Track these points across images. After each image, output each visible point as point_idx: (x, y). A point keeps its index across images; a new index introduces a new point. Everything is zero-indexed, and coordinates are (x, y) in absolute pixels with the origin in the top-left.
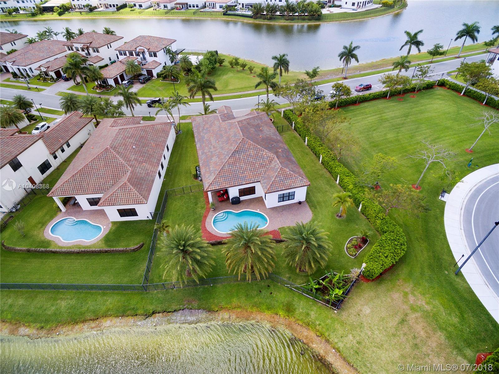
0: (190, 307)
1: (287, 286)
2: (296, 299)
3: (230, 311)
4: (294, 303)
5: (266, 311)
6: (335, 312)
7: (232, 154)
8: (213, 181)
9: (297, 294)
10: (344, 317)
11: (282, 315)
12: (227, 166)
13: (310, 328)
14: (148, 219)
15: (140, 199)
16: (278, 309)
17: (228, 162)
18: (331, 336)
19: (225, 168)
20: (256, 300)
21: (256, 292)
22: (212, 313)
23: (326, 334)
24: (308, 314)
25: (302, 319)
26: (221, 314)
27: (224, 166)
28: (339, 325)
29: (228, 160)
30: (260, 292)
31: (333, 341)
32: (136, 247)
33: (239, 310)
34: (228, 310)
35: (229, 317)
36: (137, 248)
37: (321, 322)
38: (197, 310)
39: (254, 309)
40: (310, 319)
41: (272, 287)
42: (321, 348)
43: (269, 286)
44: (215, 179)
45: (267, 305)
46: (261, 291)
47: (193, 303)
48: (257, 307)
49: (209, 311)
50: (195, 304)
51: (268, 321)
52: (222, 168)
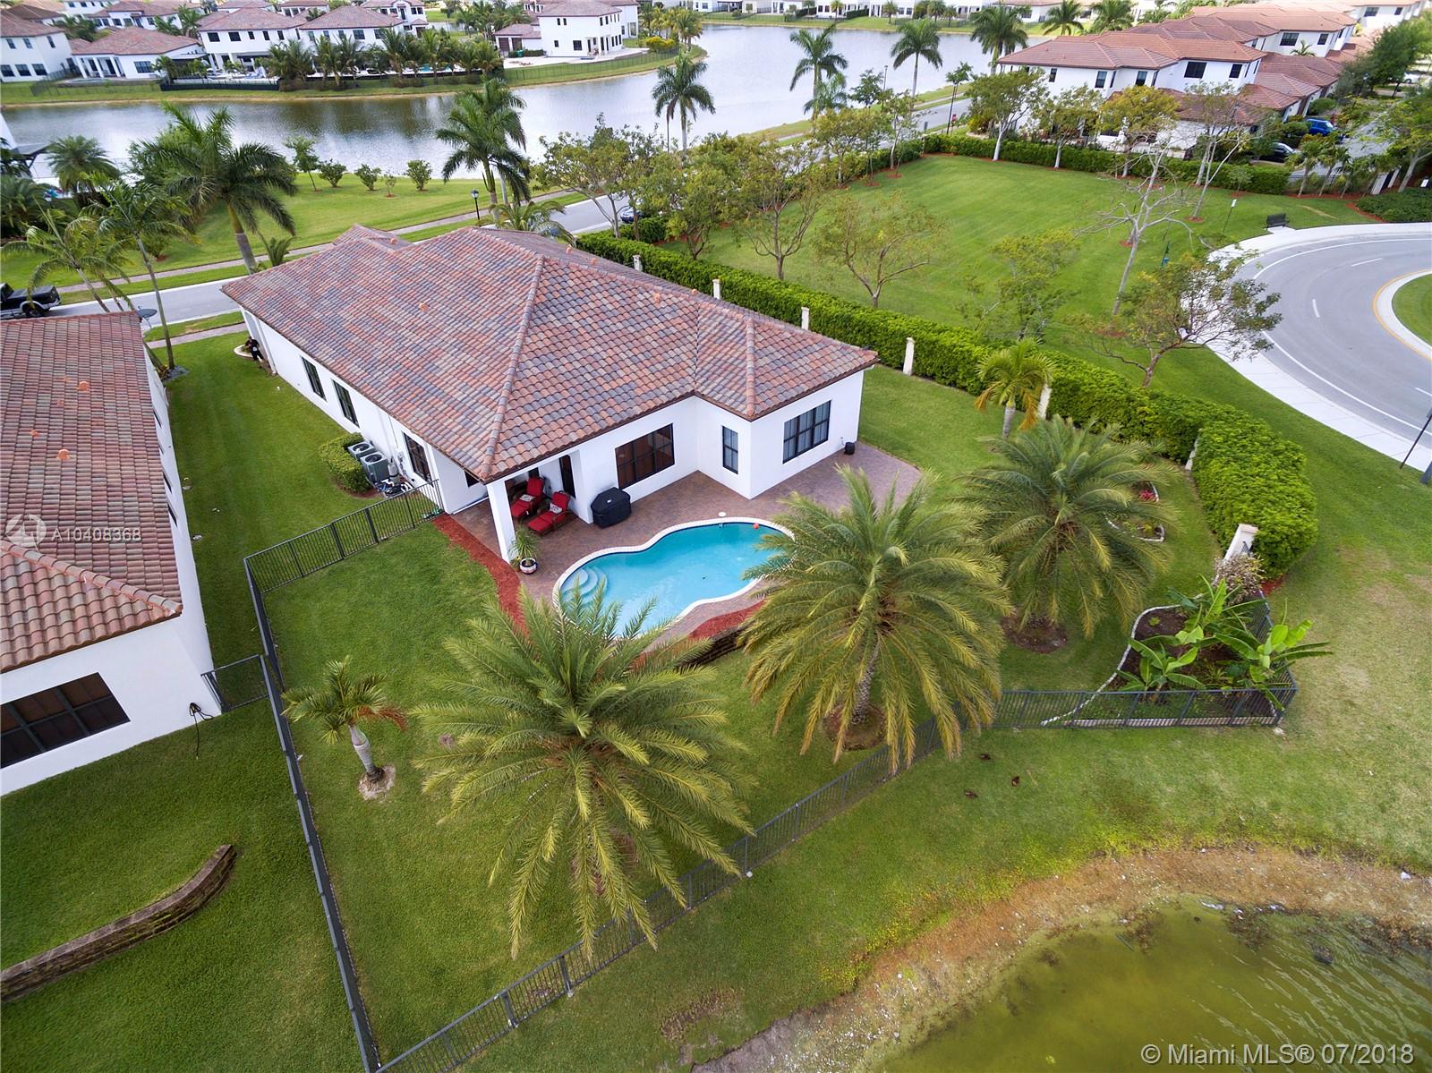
0: (714, 1042)
1: (1050, 726)
2: (1118, 757)
3: (910, 949)
4: (1125, 777)
5: (1053, 863)
6: (1278, 731)
7: (530, 319)
8: (500, 432)
9: (1107, 736)
10: (1319, 734)
11: (1121, 848)
12: (530, 364)
13: (1259, 839)
14: (199, 719)
15: (123, 600)
16: (1090, 830)
17: (527, 349)
18: (1351, 827)
19: (528, 373)
20: (980, 839)
21: (955, 808)
22: (837, 1011)
23: (1328, 827)
24: (1205, 790)
25: (1201, 820)
26: (881, 989)
27: (518, 364)
28: (1334, 770)
29: (524, 340)
30: (973, 795)
31: (1369, 840)
32: (187, 884)
33: (946, 923)
34: (898, 950)
35: (925, 981)
36: (199, 890)
37: (1267, 793)
38: (756, 1043)
39: (1006, 885)
40: (1229, 805)
41: (999, 755)
42: (1357, 894)
43: (987, 757)
44: (504, 421)
45: (1038, 838)
46: (974, 789)
47: (716, 1011)
48: (1011, 867)
49: (822, 1008)
50: (732, 1013)
51: (1090, 904)
52: (515, 374)
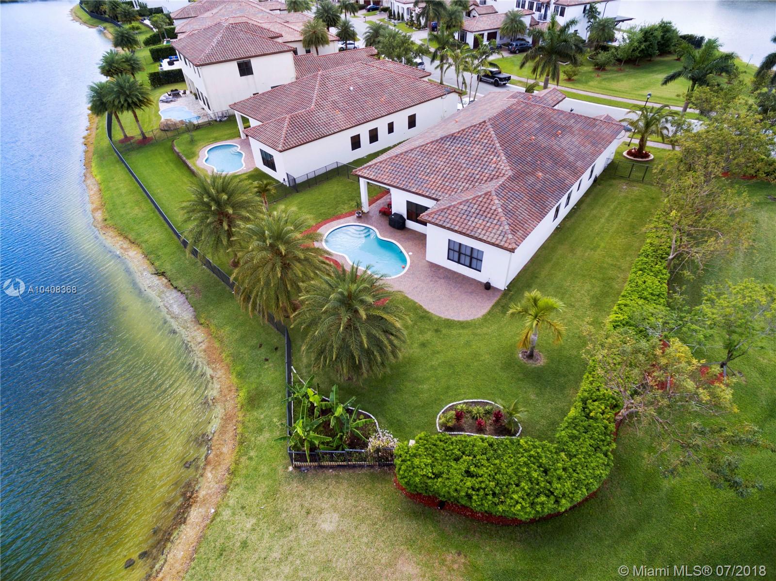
2: (278, 397)
3: (209, 336)
4: (268, 399)
5: (234, 375)
6: (289, 468)
7: (442, 139)
10: (288, 488)
11: (239, 398)
12: (416, 152)
13: (237, 450)
16: (246, 386)
17: (423, 147)
18: (237, 490)
19: (410, 155)
20: (244, 350)
21: (255, 342)
22: (195, 321)
23: (237, 480)
24: (260, 430)
25: (247, 427)
26: (199, 331)
27: (411, 150)
28: (266, 490)
31: (229, 497)
33: (216, 344)
34: (209, 333)
35: (200, 341)
37: (256, 457)
38: (189, 305)
39: (228, 360)
40: (253, 439)
41: (277, 354)
42: (208, 488)
43: (276, 349)
45: (243, 369)
46: (262, 346)
47: (196, 294)
48: (233, 361)
49: (196, 317)
51: (220, 388)
